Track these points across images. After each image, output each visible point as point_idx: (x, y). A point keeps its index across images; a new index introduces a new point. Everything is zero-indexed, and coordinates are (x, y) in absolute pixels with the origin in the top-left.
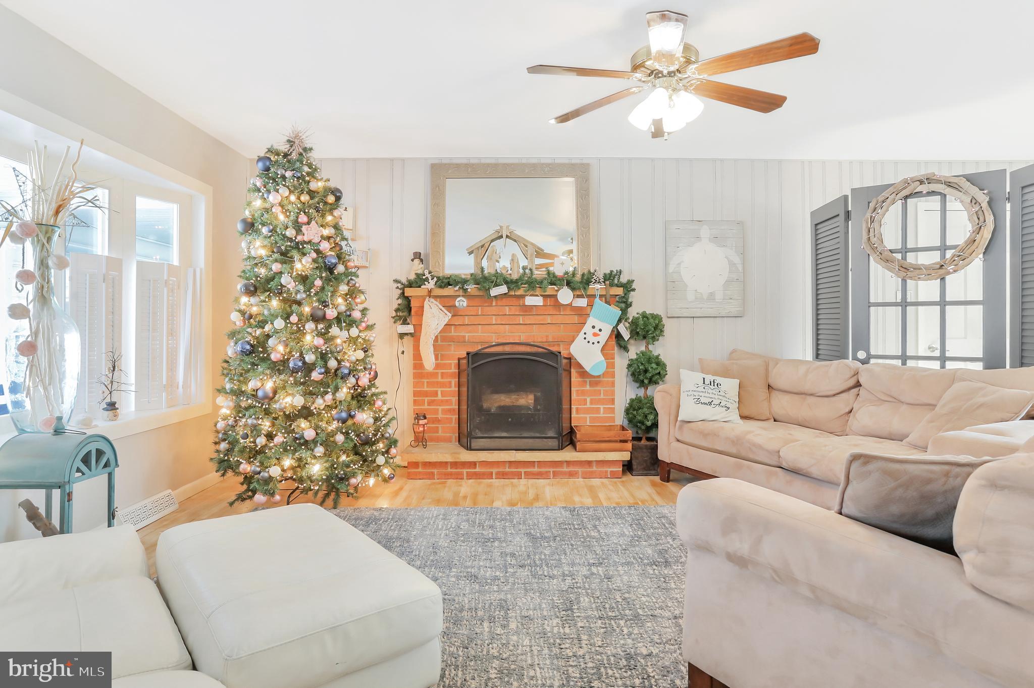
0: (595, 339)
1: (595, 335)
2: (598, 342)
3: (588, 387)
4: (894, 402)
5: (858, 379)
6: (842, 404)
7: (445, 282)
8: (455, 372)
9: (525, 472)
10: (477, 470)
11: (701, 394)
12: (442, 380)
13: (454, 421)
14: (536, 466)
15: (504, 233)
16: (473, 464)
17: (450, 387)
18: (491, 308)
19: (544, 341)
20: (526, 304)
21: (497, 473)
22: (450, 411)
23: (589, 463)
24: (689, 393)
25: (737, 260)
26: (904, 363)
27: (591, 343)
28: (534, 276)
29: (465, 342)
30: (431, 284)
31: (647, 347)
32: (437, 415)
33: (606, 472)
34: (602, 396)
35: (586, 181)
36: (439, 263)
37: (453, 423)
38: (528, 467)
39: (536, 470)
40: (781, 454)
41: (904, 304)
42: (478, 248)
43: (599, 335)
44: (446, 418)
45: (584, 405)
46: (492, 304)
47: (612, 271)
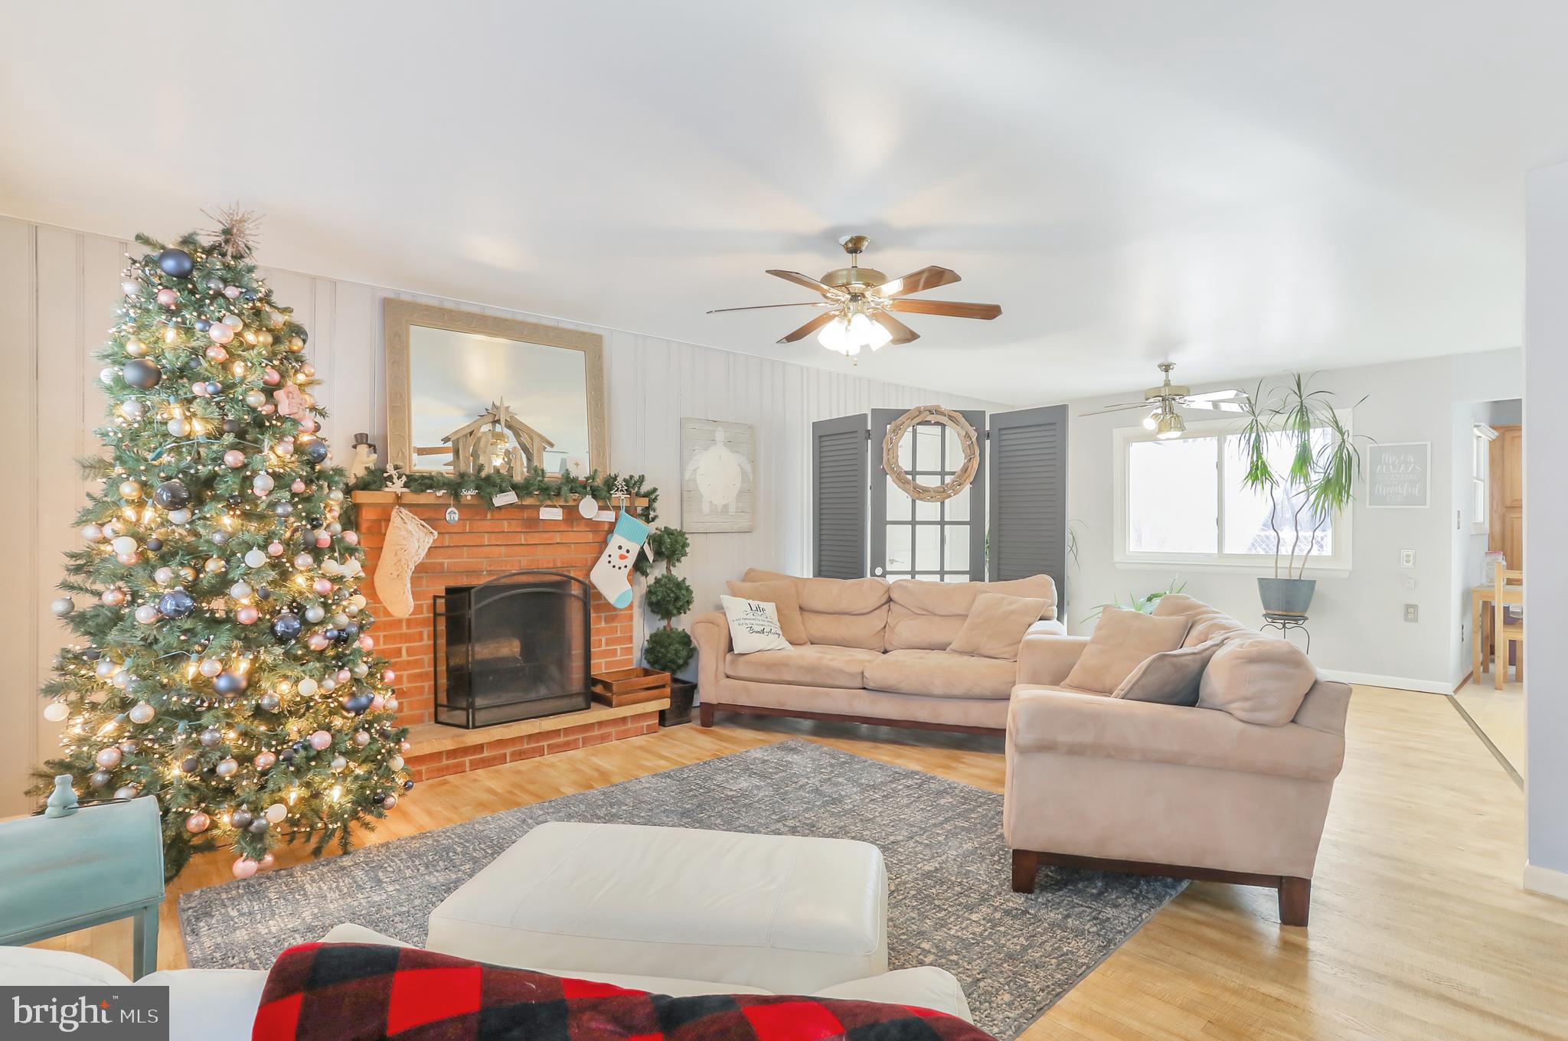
0: (622, 563)
1: (622, 557)
2: (626, 567)
3: (603, 624)
4: (927, 615)
5: (890, 596)
6: (877, 621)
7: (420, 483)
8: (428, 617)
9: (548, 745)
10: (486, 754)
11: (752, 622)
12: (408, 631)
13: (427, 689)
14: (562, 734)
15: (502, 416)
16: (479, 748)
17: (421, 640)
18: (484, 522)
19: (551, 566)
20: (541, 518)
21: (513, 754)
22: (421, 677)
23: (624, 720)
24: (741, 622)
25: (748, 468)
26: (913, 577)
27: (617, 567)
28: (546, 479)
29: (444, 572)
30: (397, 486)
31: (668, 569)
32: (402, 685)
33: (642, 727)
34: (619, 634)
35: (599, 357)
36: (403, 453)
37: (426, 694)
38: (551, 738)
39: (562, 739)
40: (866, 674)
41: (914, 523)
42: (466, 436)
43: (626, 557)
44: (416, 687)
45: (599, 647)
46: (486, 517)
47: (631, 477)
